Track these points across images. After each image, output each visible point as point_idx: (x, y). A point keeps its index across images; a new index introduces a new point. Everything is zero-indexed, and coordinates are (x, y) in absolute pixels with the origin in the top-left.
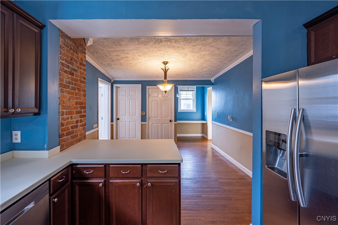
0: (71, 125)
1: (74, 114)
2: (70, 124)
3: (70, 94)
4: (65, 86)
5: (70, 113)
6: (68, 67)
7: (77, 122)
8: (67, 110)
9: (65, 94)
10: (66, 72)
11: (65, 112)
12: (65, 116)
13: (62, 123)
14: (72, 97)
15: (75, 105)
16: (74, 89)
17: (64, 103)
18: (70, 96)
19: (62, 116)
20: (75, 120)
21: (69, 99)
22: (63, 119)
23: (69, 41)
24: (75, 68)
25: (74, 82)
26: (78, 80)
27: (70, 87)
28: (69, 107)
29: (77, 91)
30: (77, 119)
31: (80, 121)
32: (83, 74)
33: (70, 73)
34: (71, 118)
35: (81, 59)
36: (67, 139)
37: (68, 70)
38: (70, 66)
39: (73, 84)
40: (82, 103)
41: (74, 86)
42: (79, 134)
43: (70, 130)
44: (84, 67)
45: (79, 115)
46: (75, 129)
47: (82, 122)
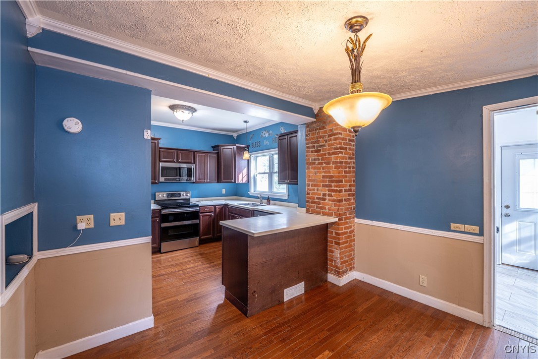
0: (317, 196)
1: (320, 187)
3: (316, 169)
4: (310, 164)
5: (315, 185)
6: (314, 147)
7: (324, 195)
8: (313, 183)
9: (310, 170)
10: (312, 152)
12: (310, 187)
13: (308, 192)
14: (318, 171)
16: (319, 164)
17: (310, 177)
18: (316, 171)
19: (308, 187)
20: (322, 193)
21: (316, 173)
22: (308, 189)
23: (314, 125)
24: (322, 144)
25: (320, 158)
26: (325, 155)
27: (316, 164)
28: (314, 180)
29: (324, 165)
30: (324, 192)
31: (330, 195)
32: (333, 145)
33: (316, 151)
34: (318, 190)
35: (331, 130)
36: (312, 206)
37: (313, 149)
38: (316, 145)
39: (319, 159)
40: (332, 177)
41: (320, 161)
42: (327, 207)
43: (316, 200)
44: (335, 137)
45: (327, 188)
46: (321, 201)
47: (332, 196)
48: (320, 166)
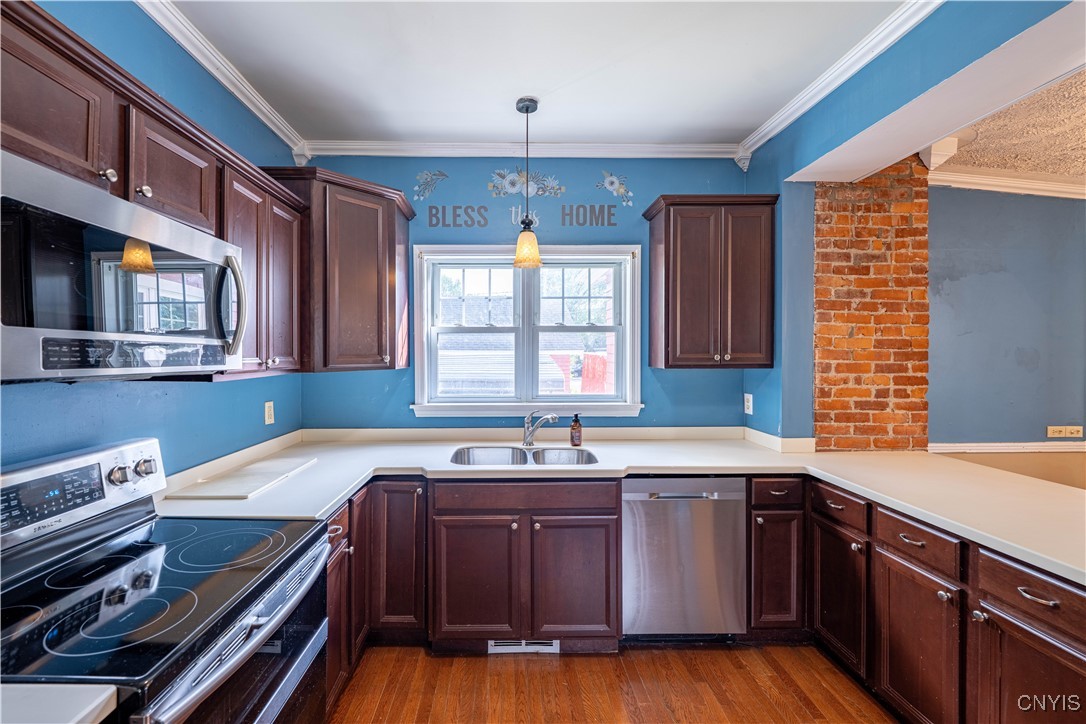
0: (857, 399)
1: (869, 371)
2: (851, 397)
3: (852, 322)
4: (833, 305)
5: (850, 368)
6: (847, 257)
7: (882, 394)
8: (841, 361)
9: (833, 323)
10: (838, 271)
11: (833, 366)
12: (832, 374)
13: (822, 389)
14: (861, 328)
15: (872, 349)
16: (864, 306)
17: (830, 343)
18: (853, 328)
19: (825, 375)
20: (873, 389)
21: (851, 335)
22: (824, 380)
23: (849, 194)
24: (876, 252)
25: (868, 290)
26: (885, 283)
27: (854, 306)
28: (847, 353)
29: (882, 311)
30: (882, 387)
31: (898, 394)
32: (912, 259)
33: (853, 270)
34: (858, 381)
35: (904, 219)
36: (839, 428)
37: (844, 264)
38: (853, 252)
39: (864, 295)
40: (908, 344)
41: (868, 300)
42: (890, 427)
43: (854, 411)
44: (918, 238)
45: (892, 375)
46: (871, 412)
47: (908, 396)
48: (866, 313)
